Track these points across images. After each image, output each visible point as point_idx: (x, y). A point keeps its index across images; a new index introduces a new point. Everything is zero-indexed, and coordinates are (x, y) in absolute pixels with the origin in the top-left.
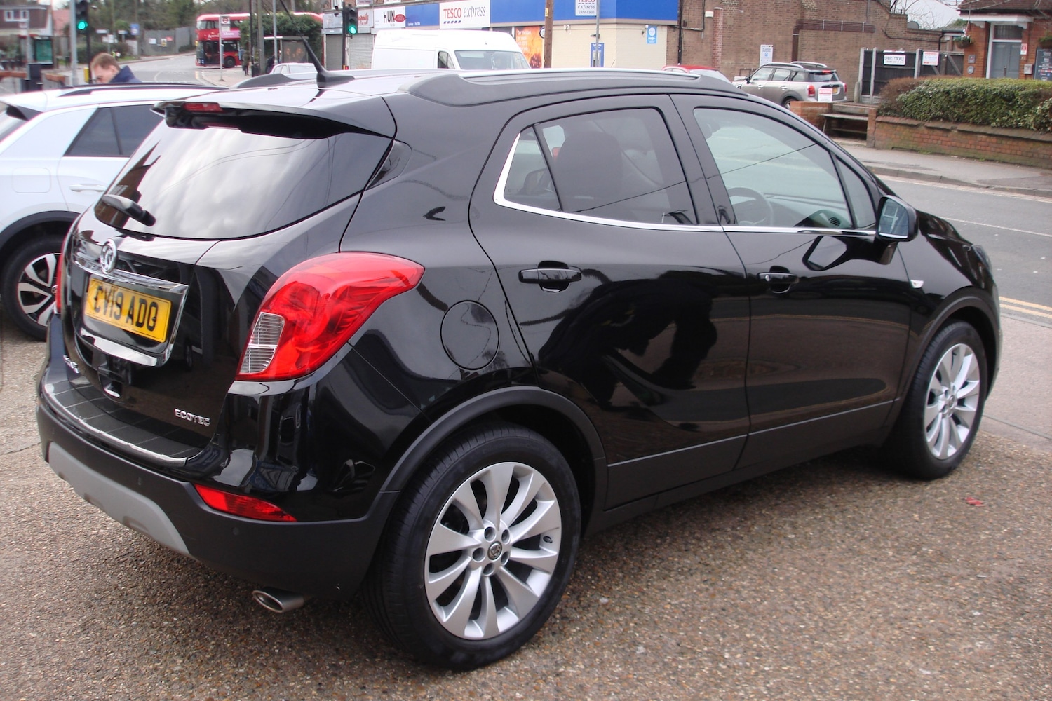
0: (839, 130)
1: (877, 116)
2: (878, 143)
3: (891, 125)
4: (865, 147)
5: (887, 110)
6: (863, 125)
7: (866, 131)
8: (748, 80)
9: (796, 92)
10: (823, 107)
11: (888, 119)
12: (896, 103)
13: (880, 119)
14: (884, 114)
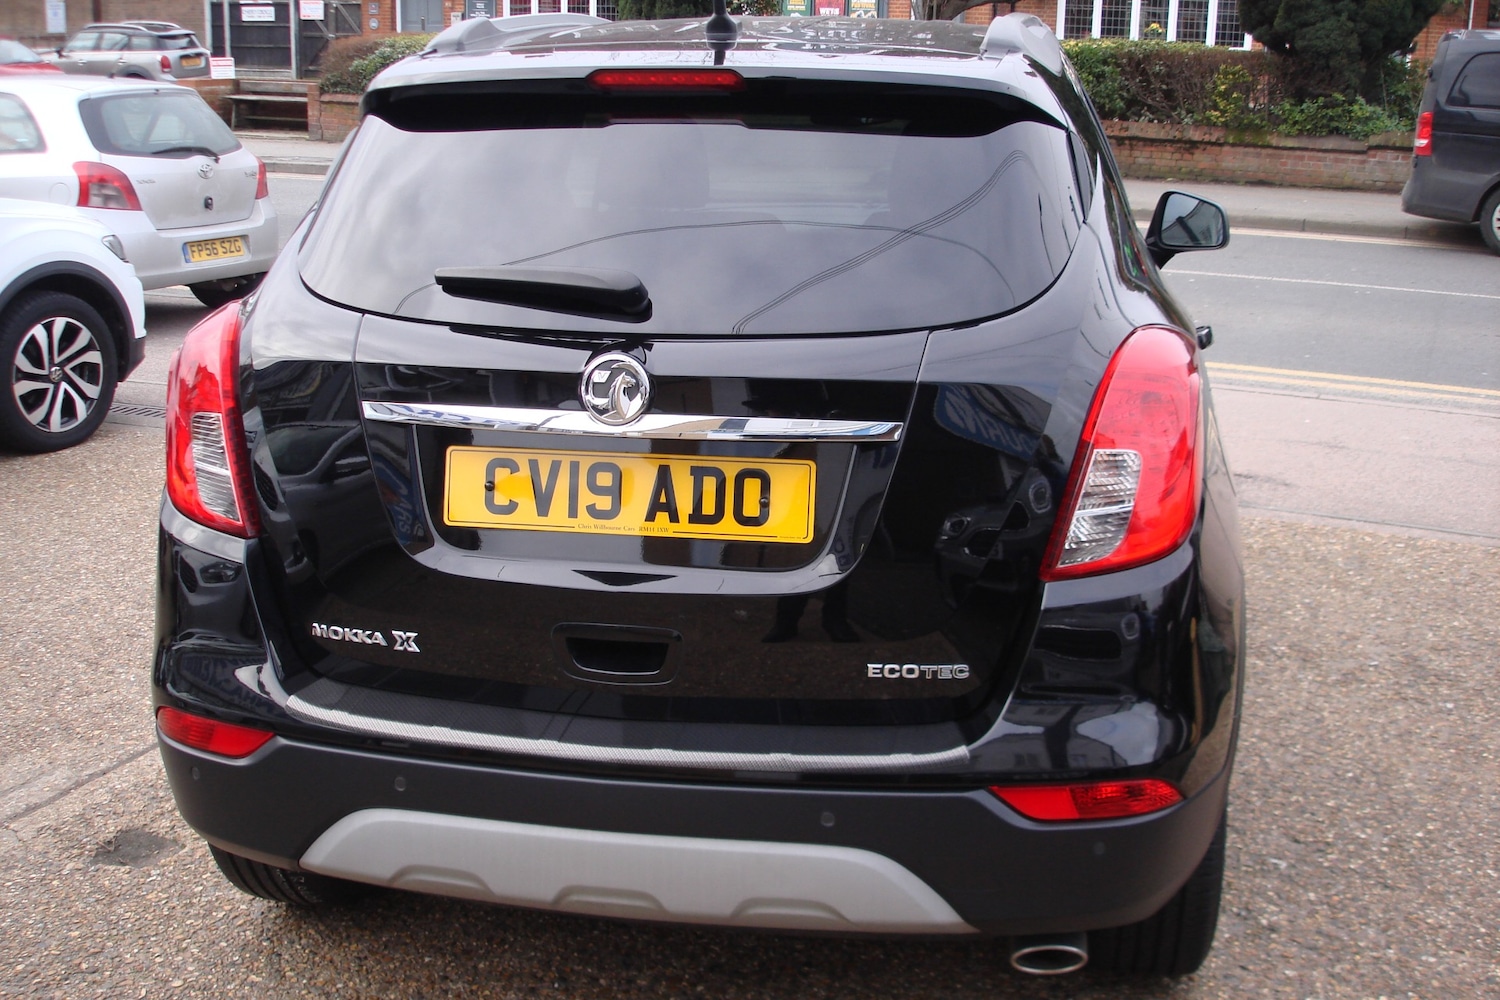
0: (251, 117)
1: (321, 94)
2: (328, 134)
3: (345, 107)
4: (308, 140)
5: (335, 85)
6: (302, 109)
7: (307, 117)
8: (59, 53)
9: (139, 67)
10: (225, 85)
11: (339, 98)
12: (348, 72)
13: (326, 98)
14: (331, 90)
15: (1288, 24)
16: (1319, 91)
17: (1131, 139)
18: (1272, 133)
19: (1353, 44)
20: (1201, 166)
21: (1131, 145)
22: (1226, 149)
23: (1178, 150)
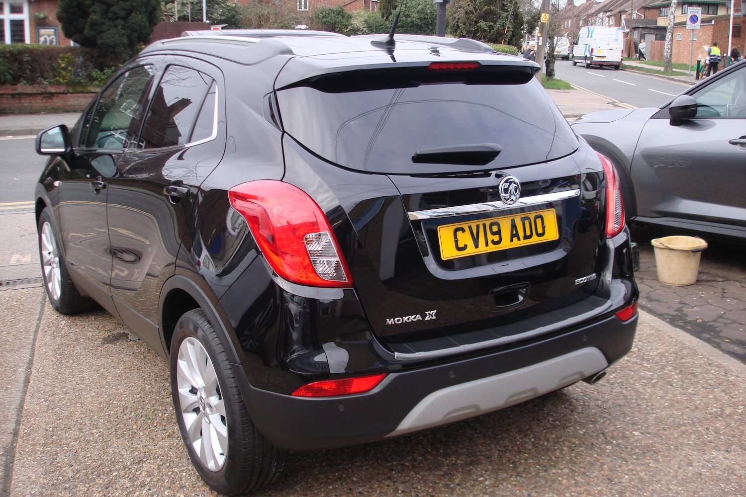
15: (93, 33)
16: (112, 64)
17: (19, 94)
18: (90, 86)
19: (125, 41)
20: (57, 105)
21: (19, 97)
22: (69, 95)
23: (44, 98)
